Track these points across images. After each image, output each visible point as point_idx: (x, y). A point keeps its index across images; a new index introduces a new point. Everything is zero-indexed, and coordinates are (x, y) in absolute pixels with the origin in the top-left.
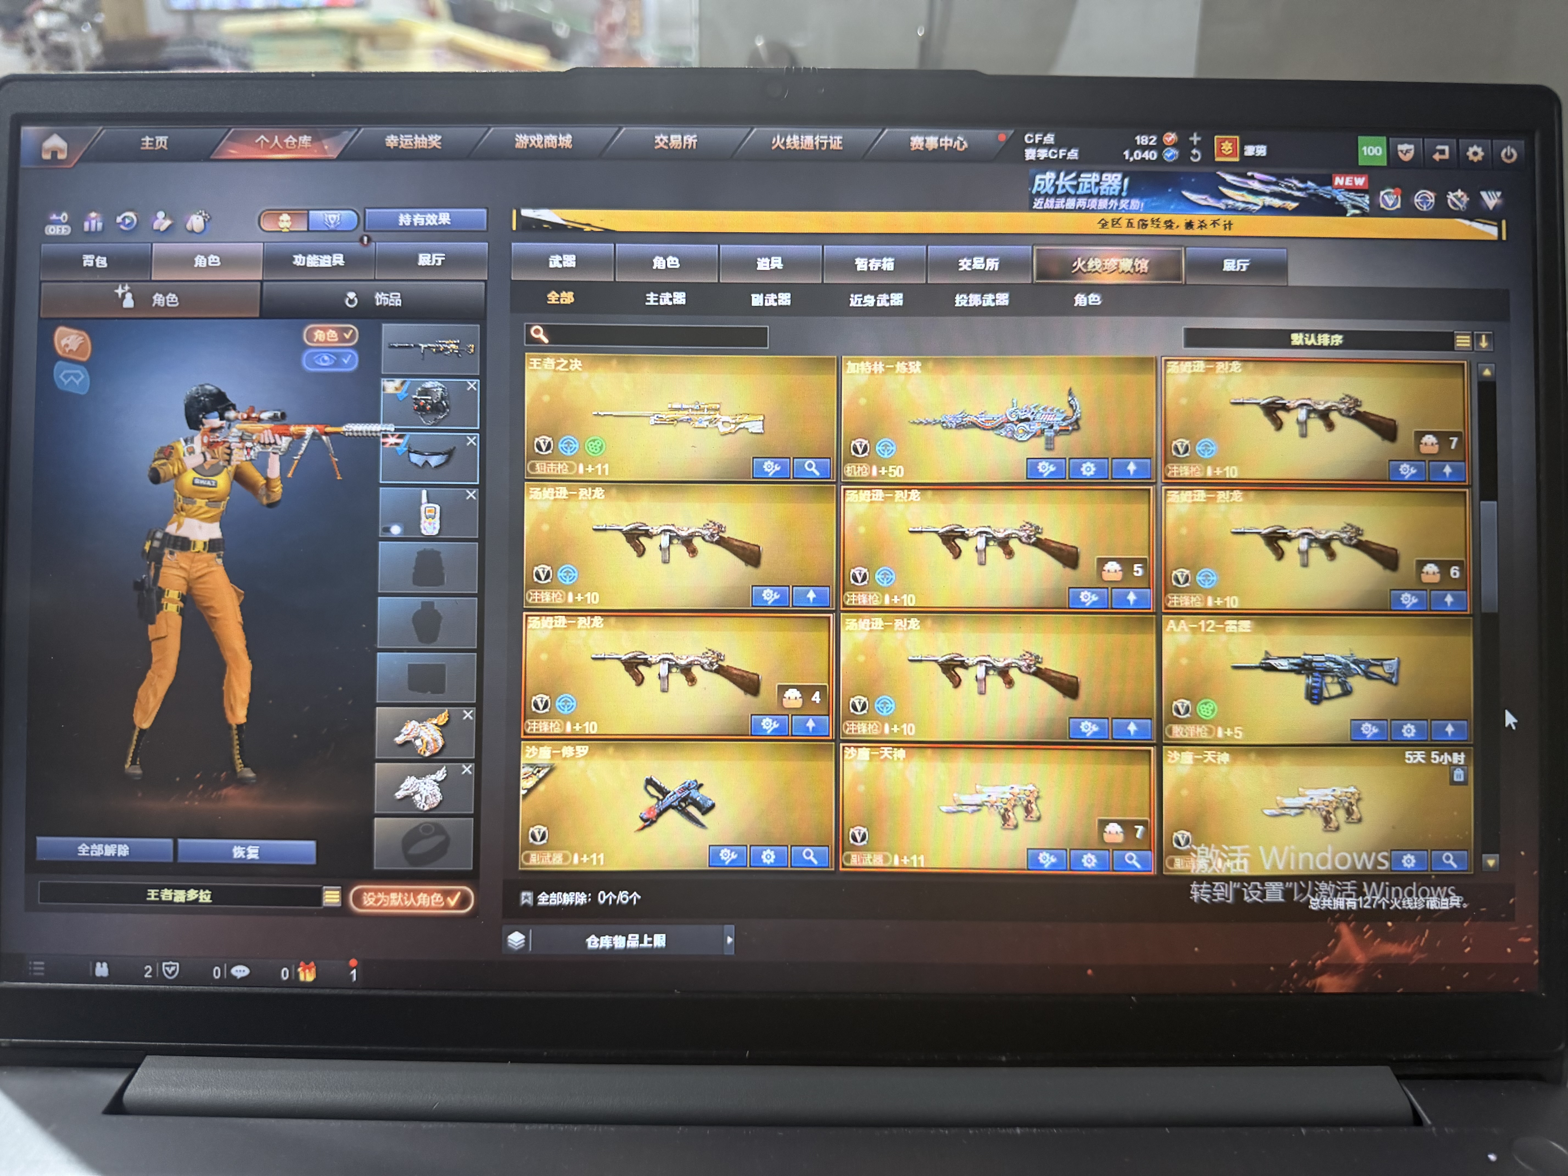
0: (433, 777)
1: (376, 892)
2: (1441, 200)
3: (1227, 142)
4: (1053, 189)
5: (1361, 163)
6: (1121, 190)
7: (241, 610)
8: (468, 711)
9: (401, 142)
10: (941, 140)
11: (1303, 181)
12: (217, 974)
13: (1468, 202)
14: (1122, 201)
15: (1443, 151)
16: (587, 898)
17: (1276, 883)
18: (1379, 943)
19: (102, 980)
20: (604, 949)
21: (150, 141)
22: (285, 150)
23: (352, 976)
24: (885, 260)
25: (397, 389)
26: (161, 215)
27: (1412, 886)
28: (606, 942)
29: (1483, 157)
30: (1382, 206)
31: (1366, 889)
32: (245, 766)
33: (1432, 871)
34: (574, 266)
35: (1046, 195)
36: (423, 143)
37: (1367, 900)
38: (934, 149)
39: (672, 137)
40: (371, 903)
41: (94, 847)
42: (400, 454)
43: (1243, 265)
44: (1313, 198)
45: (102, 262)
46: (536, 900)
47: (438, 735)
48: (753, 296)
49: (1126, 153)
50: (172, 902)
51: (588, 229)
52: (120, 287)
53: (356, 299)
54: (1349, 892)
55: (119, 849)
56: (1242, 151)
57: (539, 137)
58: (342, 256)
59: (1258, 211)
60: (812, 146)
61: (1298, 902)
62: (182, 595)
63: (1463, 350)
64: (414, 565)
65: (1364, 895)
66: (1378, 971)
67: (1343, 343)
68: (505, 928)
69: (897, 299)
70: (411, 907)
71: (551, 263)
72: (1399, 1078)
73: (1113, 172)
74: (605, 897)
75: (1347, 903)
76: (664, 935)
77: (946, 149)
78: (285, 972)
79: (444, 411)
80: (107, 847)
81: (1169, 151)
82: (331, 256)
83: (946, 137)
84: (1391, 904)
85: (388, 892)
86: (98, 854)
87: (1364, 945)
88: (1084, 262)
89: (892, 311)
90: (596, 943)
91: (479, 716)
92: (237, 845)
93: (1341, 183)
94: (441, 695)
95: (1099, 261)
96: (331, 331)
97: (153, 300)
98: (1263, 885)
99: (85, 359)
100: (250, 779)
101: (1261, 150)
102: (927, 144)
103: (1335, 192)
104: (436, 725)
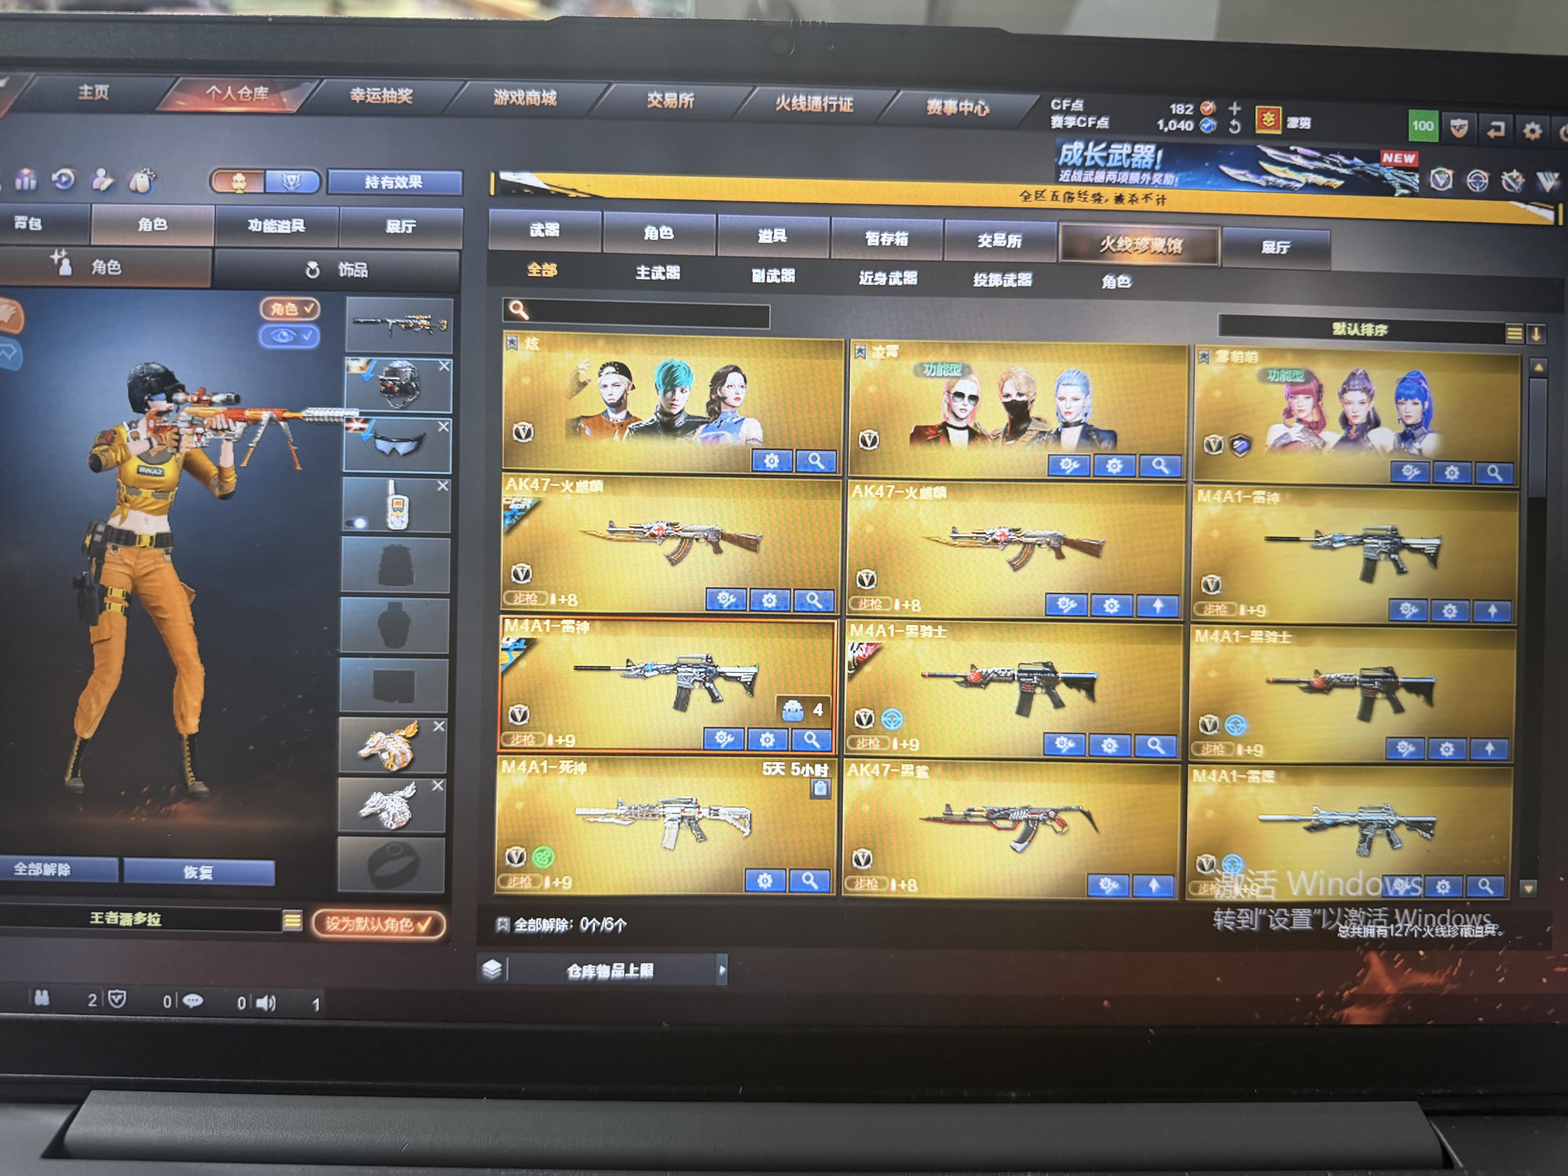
0: (401, 793)
1: (341, 915)
2: (1495, 180)
3: (1269, 113)
4: (1081, 160)
5: (1411, 138)
6: (1155, 163)
7: (192, 610)
8: (439, 722)
9: (368, 96)
10: (961, 104)
11: (1350, 158)
12: (167, 1004)
13: (1524, 183)
14: (1155, 175)
15: (1499, 128)
16: (569, 925)
17: (1304, 910)
18: (1410, 972)
19: (42, 1009)
20: (586, 979)
21: (89, 90)
22: (239, 103)
23: (315, 1005)
24: (898, 234)
25: (362, 369)
26: (101, 172)
27: (1446, 913)
28: (588, 972)
29: (1541, 135)
30: (1433, 186)
31: (1398, 917)
32: (196, 780)
33: (1467, 897)
34: (558, 235)
35: (1074, 167)
36: (392, 97)
37: (1399, 928)
38: (953, 114)
39: (667, 95)
40: (335, 928)
41: (32, 865)
42: (365, 440)
43: (1283, 247)
44: (1360, 176)
45: (36, 224)
46: (513, 927)
47: (406, 748)
48: (754, 271)
49: (1161, 123)
50: (117, 926)
51: (573, 194)
52: (56, 253)
53: (318, 269)
54: (1380, 920)
55: (60, 869)
56: (1285, 123)
57: (521, 93)
58: (302, 221)
59: (1301, 188)
60: (820, 107)
61: (1326, 930)
62: (127, 593)
63: (1514, 343)
64: (380, 562)
65: (1396, 922)
66: (1409, 1002)
67: (1388, 334)
68: (479, 956)
69: (911, 278)
70: (377, 933)
71: (532, 231)
72: (1427, 1113)
73: (1146, 143)
74: (588, 924)
75: (1378, 931)
76: (652, 965)
77: (966, 114)
78: (242, 1001)
79: (414, 394)
80: (46, 866)
81: (1206, 122)
82: (290, 220)
83: (966, 102)
84: (1424, 932)
85: (353, 917)
86: (36, 873)
87: (1393, 974)
88: (1113, 241)
89: (904, 290)
90: (578, 972)
91: (451, 728)
92: (189, 865)
93: (1390, 160)
94: (409, 704)
95: (1130, 240)
96: (290, 304)
97: (92, 268)
98: (1290, 912)
99: (17, 332)
100: (202, 793)
101: (1306, 123)
102: (945, 108)
103: (1383, 170)
104: (404, 737)
